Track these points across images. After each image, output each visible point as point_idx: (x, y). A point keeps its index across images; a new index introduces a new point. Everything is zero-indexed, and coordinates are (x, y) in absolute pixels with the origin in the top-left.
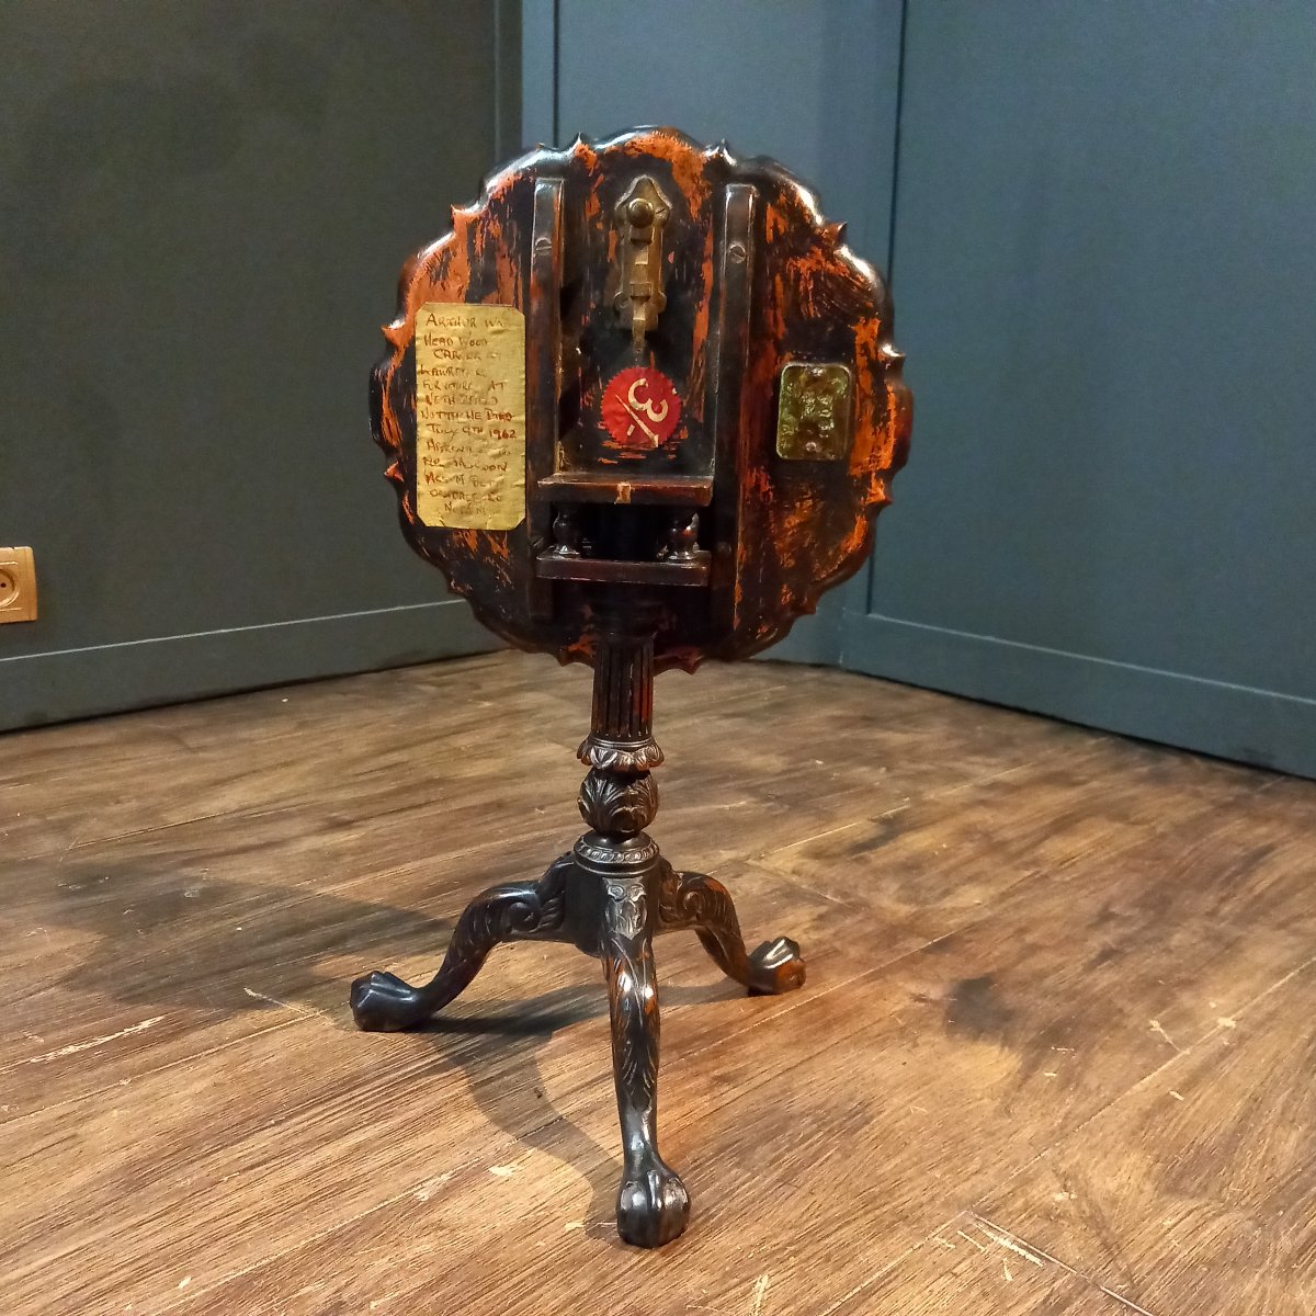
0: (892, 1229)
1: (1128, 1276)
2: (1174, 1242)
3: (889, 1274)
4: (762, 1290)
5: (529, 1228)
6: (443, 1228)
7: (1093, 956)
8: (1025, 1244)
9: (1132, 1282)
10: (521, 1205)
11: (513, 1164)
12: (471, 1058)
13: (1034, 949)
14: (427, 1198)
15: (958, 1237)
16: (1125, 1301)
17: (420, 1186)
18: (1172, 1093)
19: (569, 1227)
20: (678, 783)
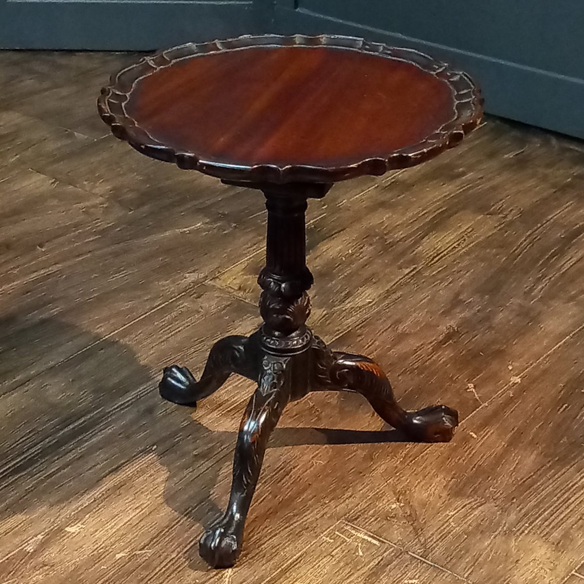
0: (299, 535)
1: (424, 545)
2: (452, 523)
3: (297, 560)
4: (228, 577)
5: (96, 559)
6: (46, 565)
7: (441, 338)
8: (372, 534)
9: (425, 547)
10: (88, 549)
11: (79, 524)
12: (37, 461)
13: (402, 337)
14: (32, 550)
15: (335, 535)
16: (421, 558)
17: (26, 544)
18: (471, 433)
19: (118, 556)
20: (146, 208)
